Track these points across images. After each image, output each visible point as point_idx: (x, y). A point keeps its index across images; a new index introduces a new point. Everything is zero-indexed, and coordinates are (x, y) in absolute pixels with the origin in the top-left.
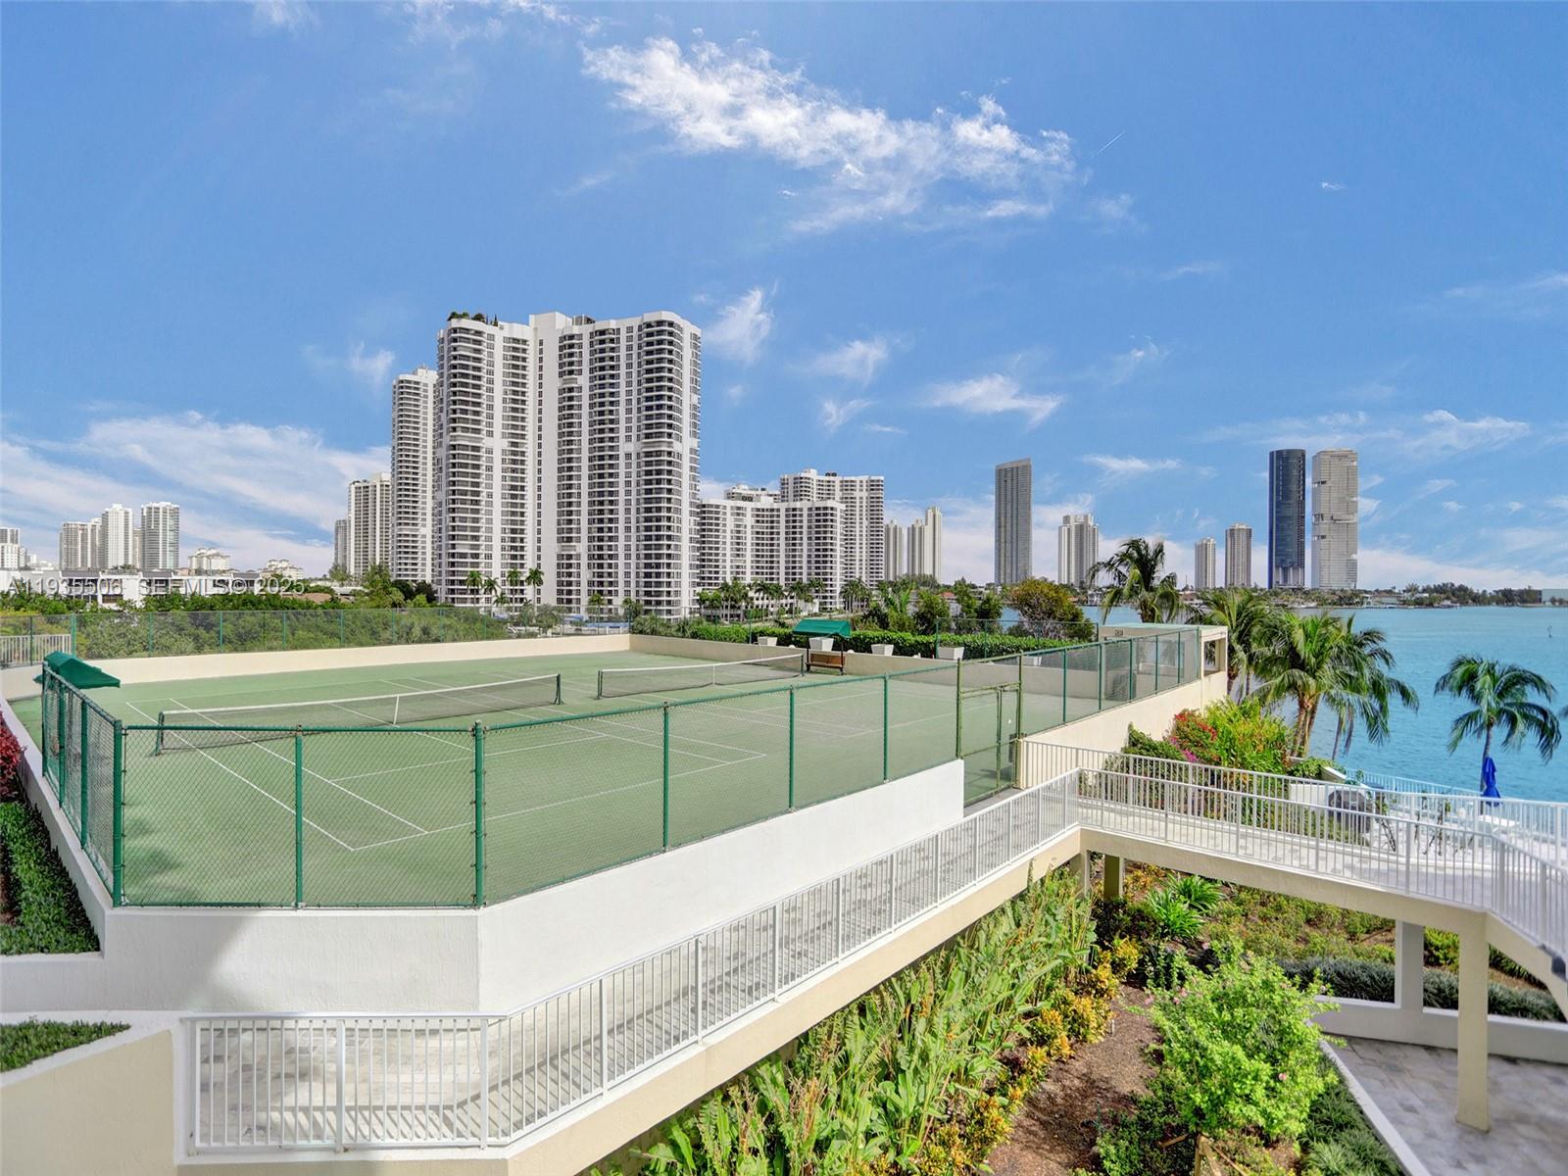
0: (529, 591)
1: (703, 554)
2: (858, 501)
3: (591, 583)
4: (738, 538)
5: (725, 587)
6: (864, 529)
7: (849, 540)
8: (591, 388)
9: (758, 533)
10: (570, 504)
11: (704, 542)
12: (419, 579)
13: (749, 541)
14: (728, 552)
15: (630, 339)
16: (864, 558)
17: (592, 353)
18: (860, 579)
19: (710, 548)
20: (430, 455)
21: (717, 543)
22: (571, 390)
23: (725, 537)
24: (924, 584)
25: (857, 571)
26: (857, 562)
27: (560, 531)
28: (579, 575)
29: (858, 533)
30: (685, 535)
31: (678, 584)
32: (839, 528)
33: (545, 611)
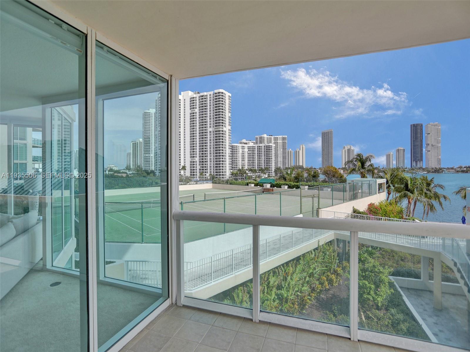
0: (182, 172)
1: (233, 160)
2: (279, 143)
3: (200, 170)
4: (243, 155)
5: (239, 170)
6: (281, 152)
7: (276, 155)
8: (199, 113)
9: (249, 154)
10: (194, 147)
11: (233, 157)
12: (151, 169)
13: (246, 156)
14: (240, 160)
15: (210, 98)
16: (281, 161)
17: (199, 102)
18: (280, 167)
19: (235, 159)
20: (153, 133)
21: (237, 157)
22: (193, 113)
23: (239, 155)
24: (300, 168)
25: (279, 164)
26: (279, 162)
27: (191, 154)
28: (196, 167)
29: (279, 153)
30: (227, 155)
31: (225, 169)
32: (273, 152)
33: (187, 178)
